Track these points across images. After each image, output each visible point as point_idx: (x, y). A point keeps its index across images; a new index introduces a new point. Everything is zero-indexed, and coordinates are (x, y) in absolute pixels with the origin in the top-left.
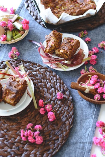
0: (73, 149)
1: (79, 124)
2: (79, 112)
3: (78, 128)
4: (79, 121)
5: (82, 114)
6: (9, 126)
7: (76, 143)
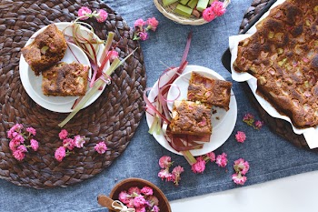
0: (35, 203)
1: (75, 193)
2: (93, 185)
3: (69, 195)
4: (79, 191)
5: (94, 191)
6: (20, 100)
7: (46, 203)
